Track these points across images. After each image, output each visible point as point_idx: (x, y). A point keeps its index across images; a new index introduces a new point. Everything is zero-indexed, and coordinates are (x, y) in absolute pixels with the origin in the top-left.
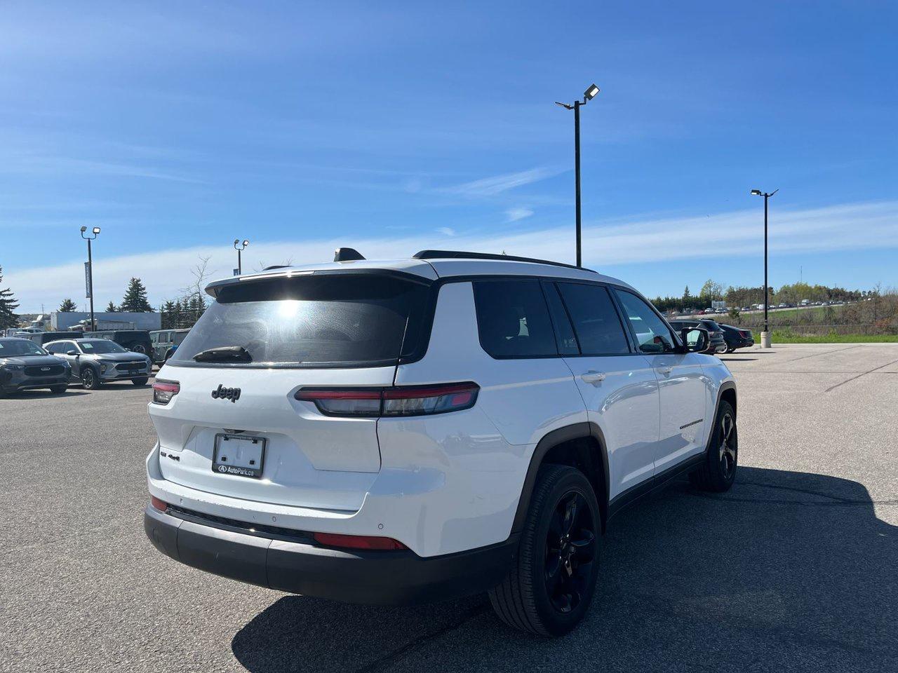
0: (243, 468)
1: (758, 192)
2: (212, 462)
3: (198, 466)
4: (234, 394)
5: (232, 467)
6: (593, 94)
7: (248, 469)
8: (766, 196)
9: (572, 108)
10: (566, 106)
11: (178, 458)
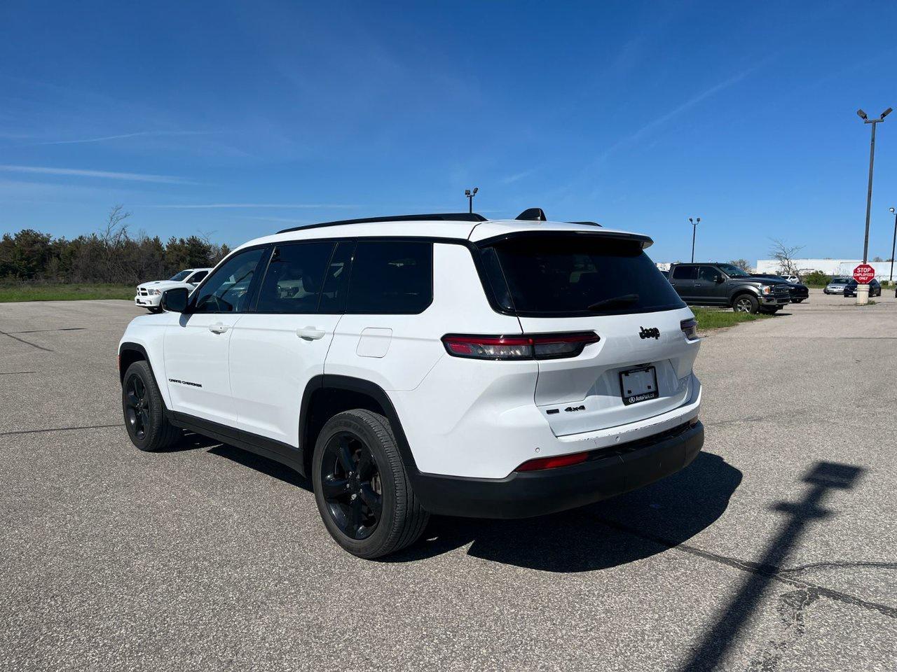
0: (646, 394)
2: (621, 398)
3: (609, 406)
4: (654, 333)
5: (639, 396)
11: (582, 408)
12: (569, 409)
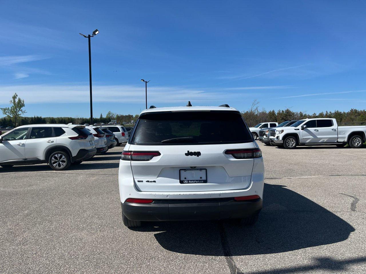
0: (197, 181)
1: (144, 80)
2: (179, 180)
4: (198, 154)
5: (191, 181)
6: (96, 33)
7: (200, 181)
8: (146, 82)
9: (87, 37)
10: (84, 36)
11: (155, 182)
12: (148, 181)
